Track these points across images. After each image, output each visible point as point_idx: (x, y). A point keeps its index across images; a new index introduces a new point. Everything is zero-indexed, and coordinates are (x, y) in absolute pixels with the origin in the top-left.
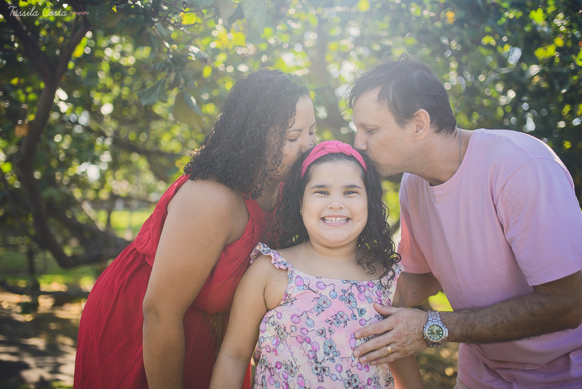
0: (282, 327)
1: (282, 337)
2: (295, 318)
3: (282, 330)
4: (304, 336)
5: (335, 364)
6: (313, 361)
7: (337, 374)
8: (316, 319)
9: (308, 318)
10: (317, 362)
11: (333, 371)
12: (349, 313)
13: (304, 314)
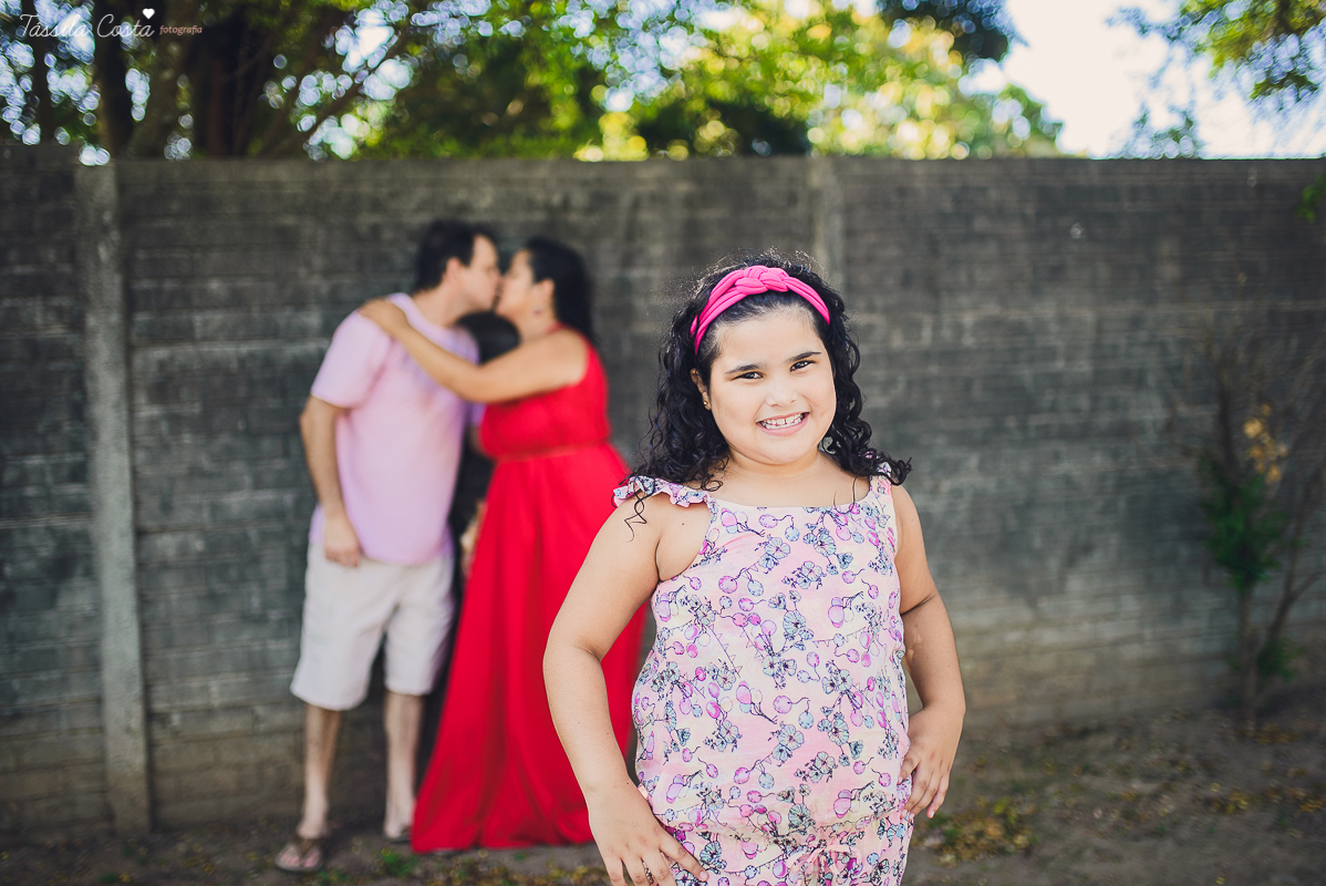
0: (704, 602)
1: (704, 621)
2: (727, 583)
3: (704, 609)
4: (747, 614)
5: (805, 653)
6: (765, 653)
7: (810, 670)
8: (765, 580)
9: (751, 580)
10: (772, 654)
11: (802, 665)
12: (822, 563)
13: (743, 574)
